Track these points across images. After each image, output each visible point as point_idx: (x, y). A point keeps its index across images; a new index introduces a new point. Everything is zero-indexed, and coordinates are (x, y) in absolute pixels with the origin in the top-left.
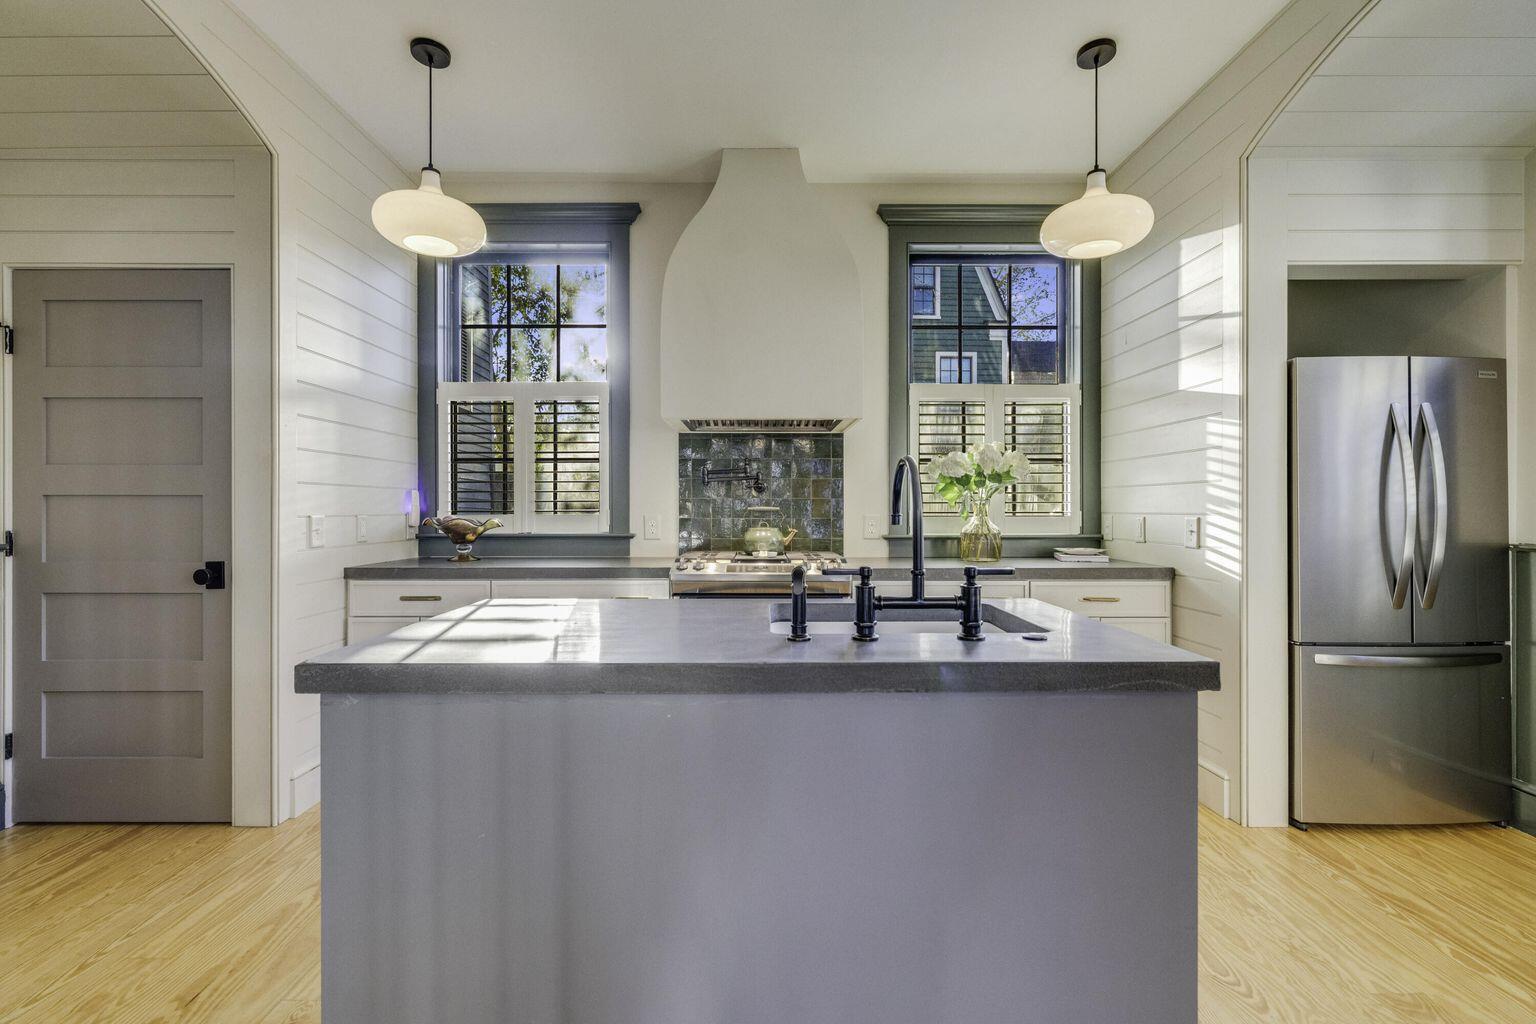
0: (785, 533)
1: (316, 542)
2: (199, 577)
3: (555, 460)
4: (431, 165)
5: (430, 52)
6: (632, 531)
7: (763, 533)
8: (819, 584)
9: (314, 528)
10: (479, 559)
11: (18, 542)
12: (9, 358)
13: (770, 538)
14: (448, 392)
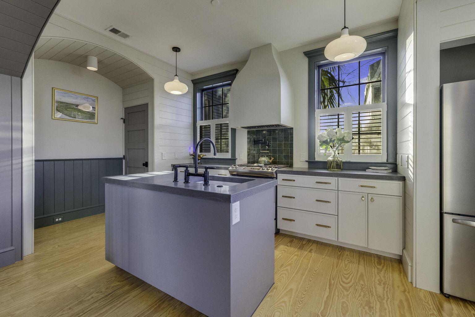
0: (270, 159)
1: (163, 158)
2: (144, 164)
3: (221, 139)
4: (176, 75)
5: (176, 49)
6: (236, 158)
7: (264, 159)
8: (267, 174)
9: (163, 155)
10: (201, 164)
11: (125, 157)
12: (124, 124)
13: (266, 160)
14: (200, 123)
